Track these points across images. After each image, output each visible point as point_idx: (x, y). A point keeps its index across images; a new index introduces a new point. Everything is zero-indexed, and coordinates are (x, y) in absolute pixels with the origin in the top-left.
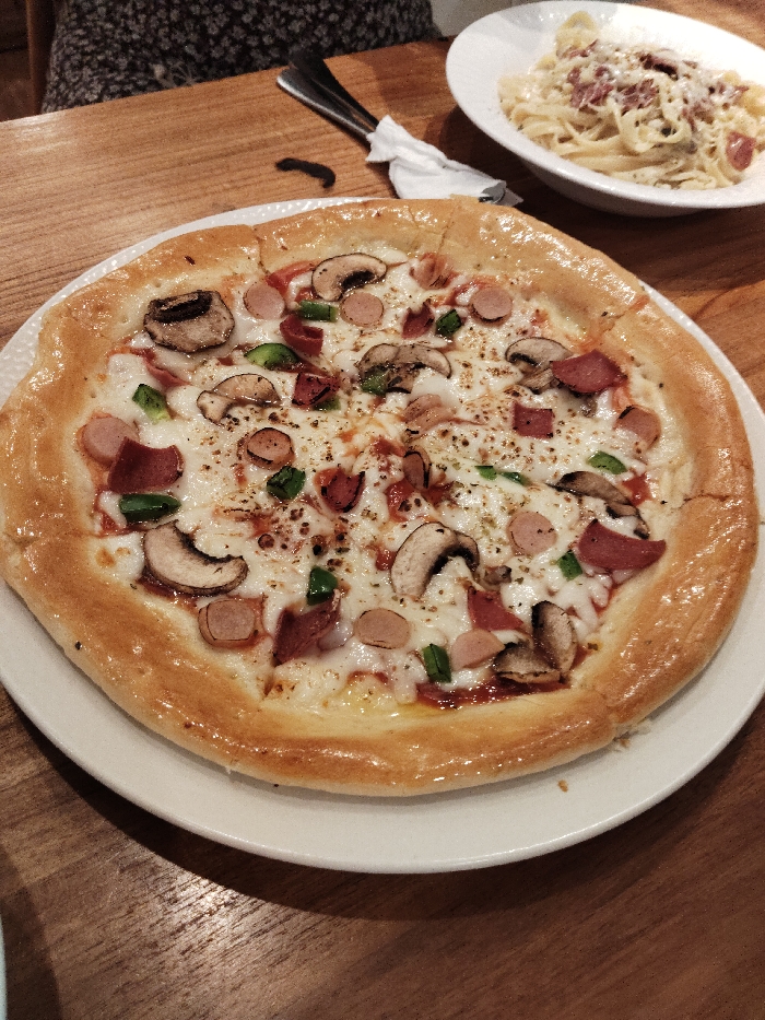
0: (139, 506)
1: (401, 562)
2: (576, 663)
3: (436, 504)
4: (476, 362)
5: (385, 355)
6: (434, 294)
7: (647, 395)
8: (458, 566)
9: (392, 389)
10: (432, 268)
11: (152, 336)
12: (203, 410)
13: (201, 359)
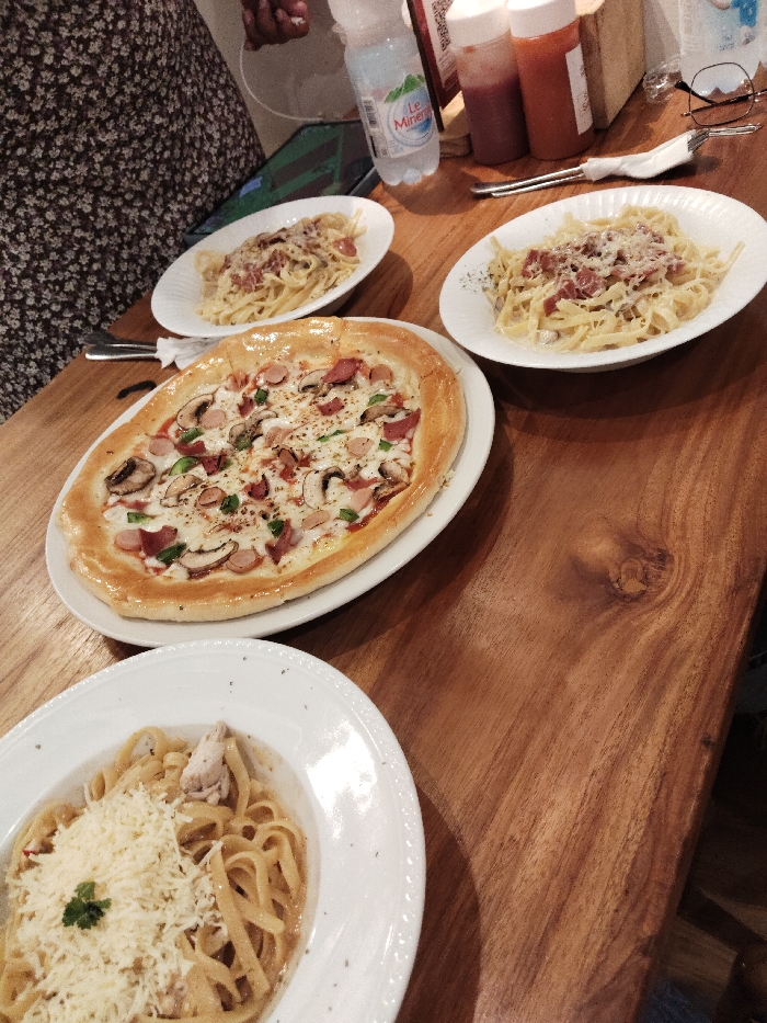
0: (167, 554)
1: (307, 495)
2: (410, 475)
3: (307, 465)
4: (286, 403)
5: (239, 430)
6: (244, 390)
7: (376, 361)
8: (335, 481)
9: (253, 439)
10: (236, 381)
11: (117, 493)
12: (167, 506)
13: (148, 489)
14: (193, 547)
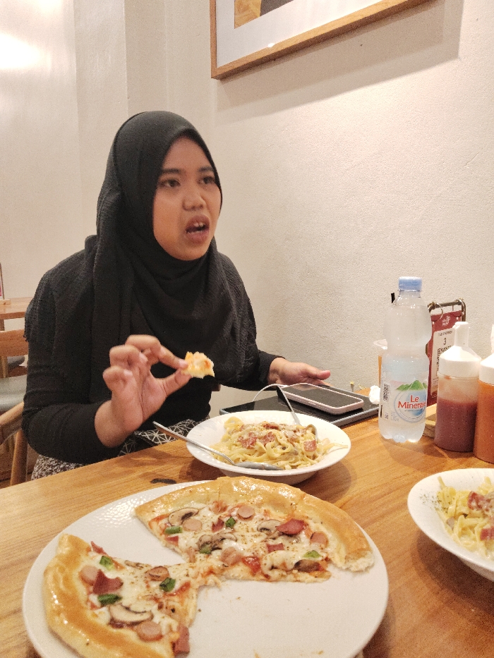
0: (106, 598)
4: (245, 534)
5: (207, 539)
6: (222, 514)
7: (318, 528)
9: (214, 549)
14: (125, 602)
